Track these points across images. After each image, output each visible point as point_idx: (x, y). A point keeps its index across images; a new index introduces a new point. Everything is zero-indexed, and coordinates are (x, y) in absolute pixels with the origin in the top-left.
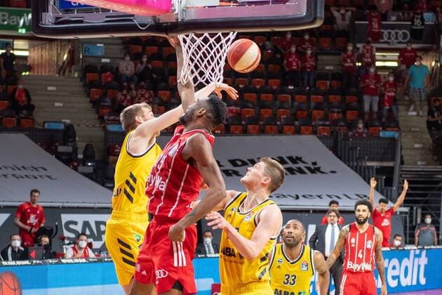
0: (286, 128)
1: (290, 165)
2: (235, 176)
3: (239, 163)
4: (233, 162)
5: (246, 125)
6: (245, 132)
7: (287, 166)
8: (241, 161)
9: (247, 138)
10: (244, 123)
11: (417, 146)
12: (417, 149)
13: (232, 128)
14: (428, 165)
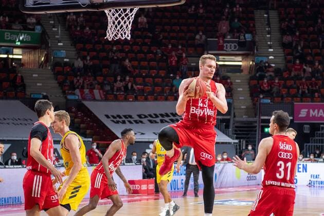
0: (169, 97)
1: (172, 117)
2: (140, 124)
3: (143, 116)
4: (140, 116)
5: (147, 96)
6: (146, 99)
7: (170, 118)
8: (144, 115)
9: (148, 103)
10: (145, 94)
11: (243, 107)
12: (242, 109)
13: (139, 98)
14: (249, 117)
